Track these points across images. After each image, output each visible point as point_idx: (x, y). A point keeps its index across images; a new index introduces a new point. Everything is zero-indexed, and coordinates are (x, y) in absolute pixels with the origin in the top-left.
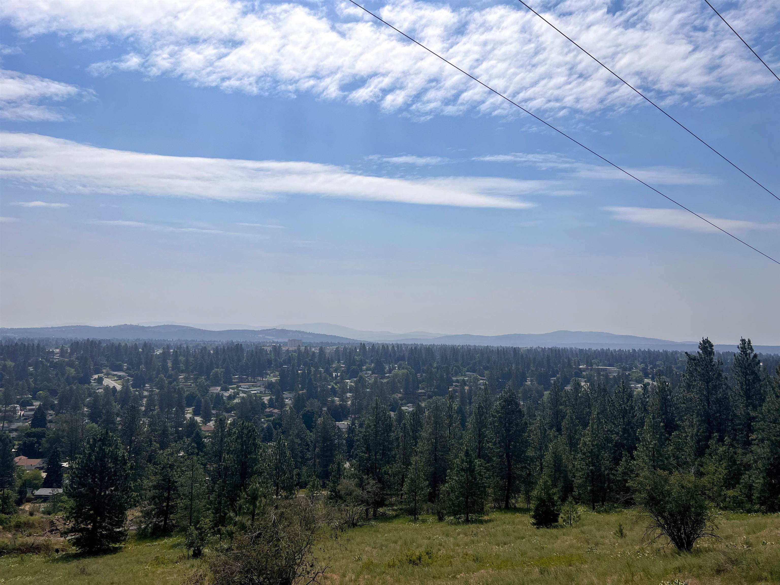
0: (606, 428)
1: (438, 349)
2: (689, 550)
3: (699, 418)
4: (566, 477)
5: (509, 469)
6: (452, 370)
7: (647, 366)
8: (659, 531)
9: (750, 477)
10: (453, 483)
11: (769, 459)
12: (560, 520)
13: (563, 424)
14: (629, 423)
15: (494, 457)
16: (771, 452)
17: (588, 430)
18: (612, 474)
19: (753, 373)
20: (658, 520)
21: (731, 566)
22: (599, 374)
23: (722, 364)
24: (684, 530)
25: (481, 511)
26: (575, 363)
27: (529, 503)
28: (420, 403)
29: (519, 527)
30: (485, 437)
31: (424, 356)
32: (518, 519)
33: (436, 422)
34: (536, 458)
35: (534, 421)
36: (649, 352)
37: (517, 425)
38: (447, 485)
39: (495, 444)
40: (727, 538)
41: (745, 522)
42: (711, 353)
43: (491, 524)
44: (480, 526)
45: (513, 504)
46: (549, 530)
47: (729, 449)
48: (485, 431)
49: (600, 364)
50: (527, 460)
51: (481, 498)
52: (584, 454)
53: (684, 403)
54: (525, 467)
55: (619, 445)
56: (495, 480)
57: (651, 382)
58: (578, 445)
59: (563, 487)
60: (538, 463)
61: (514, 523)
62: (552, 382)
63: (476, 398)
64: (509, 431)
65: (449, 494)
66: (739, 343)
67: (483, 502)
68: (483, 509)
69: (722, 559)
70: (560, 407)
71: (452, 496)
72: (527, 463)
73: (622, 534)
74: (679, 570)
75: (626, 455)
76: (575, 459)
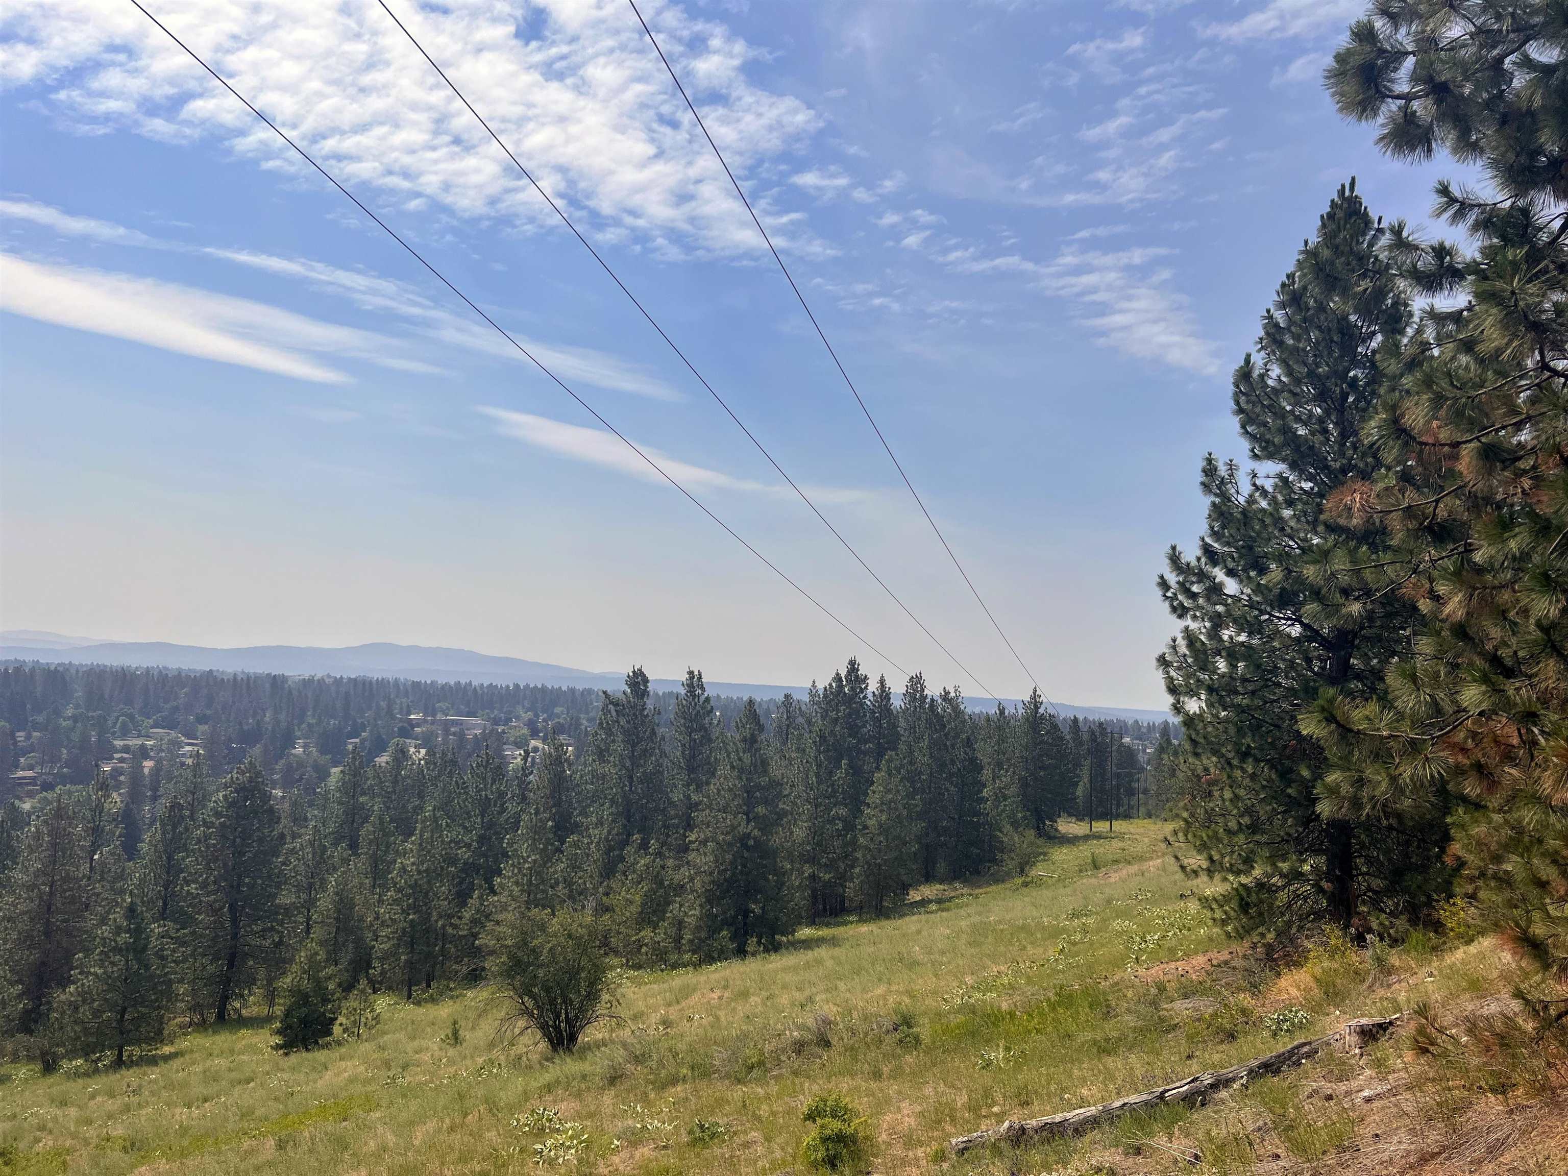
0: (447, 836)
1: (80, 674)
2: (570, 1051)
3: (613, 809)
4: (359, 942)
5: (235, 936)
6: (115, 724)
7: (537, 716)
8: (521, 1023)
9: (681, 906)
10: (89, 982)
11: (711, 874)
12: (337, 1030)
13: (362, 832)
14: (490, 825)
15: (200, 914)
16: (716, 861)
17: (413, 843)
18: (451, 924)
19: (703, 728)
20: (523, 1003)
21: (633, 1068)
22: (447, 732)
23: (659, 713)
24: (567, 1014)
25: (159, 1037)
26: (401, 709)
27: (272, 1004)
28: (17, 803)
29: (245, 1058)
30: (182, 872)
31: (39, 690)
32: (243, 1042)
33: (54, 845)
34: (297, 908)
35: (303, 831)
36: (544, 689)
37: (261, 840)
38: (72, 988)
39: (204, 885)
40: (635, 1017)
41: (666, 986)
42: (645, 693)
43: (176, 1063)
44: (148, 1070)
45: (236, 1010)
46: (309, 1055)
47: (654, 861)
48: (183, 859)
49: (452, 712)
50: (277, 913)
51: (159, 1008)
52: (400, 891)
53: (592, 783)
54: (272, 929)
55: (470, 869)
56: (197, 965)
57: (540, 746)
58: (390, 873)
59: (351, 962)
60: (300, 918)
61: (232, 1051)
62: (350, 747)
63: (171, 786)
64: (242, 854)
65: (77, 1008)
66: (684, 677)
67: (162, 1017)
68: (160, 1032)
69: (620, 1054)
70: (361, 799)
71: (85, 1012)
72: (276, 920)
73: (456, 1039)
74: (549, 1088)
75: (481, 886)
76: (380, 901)
